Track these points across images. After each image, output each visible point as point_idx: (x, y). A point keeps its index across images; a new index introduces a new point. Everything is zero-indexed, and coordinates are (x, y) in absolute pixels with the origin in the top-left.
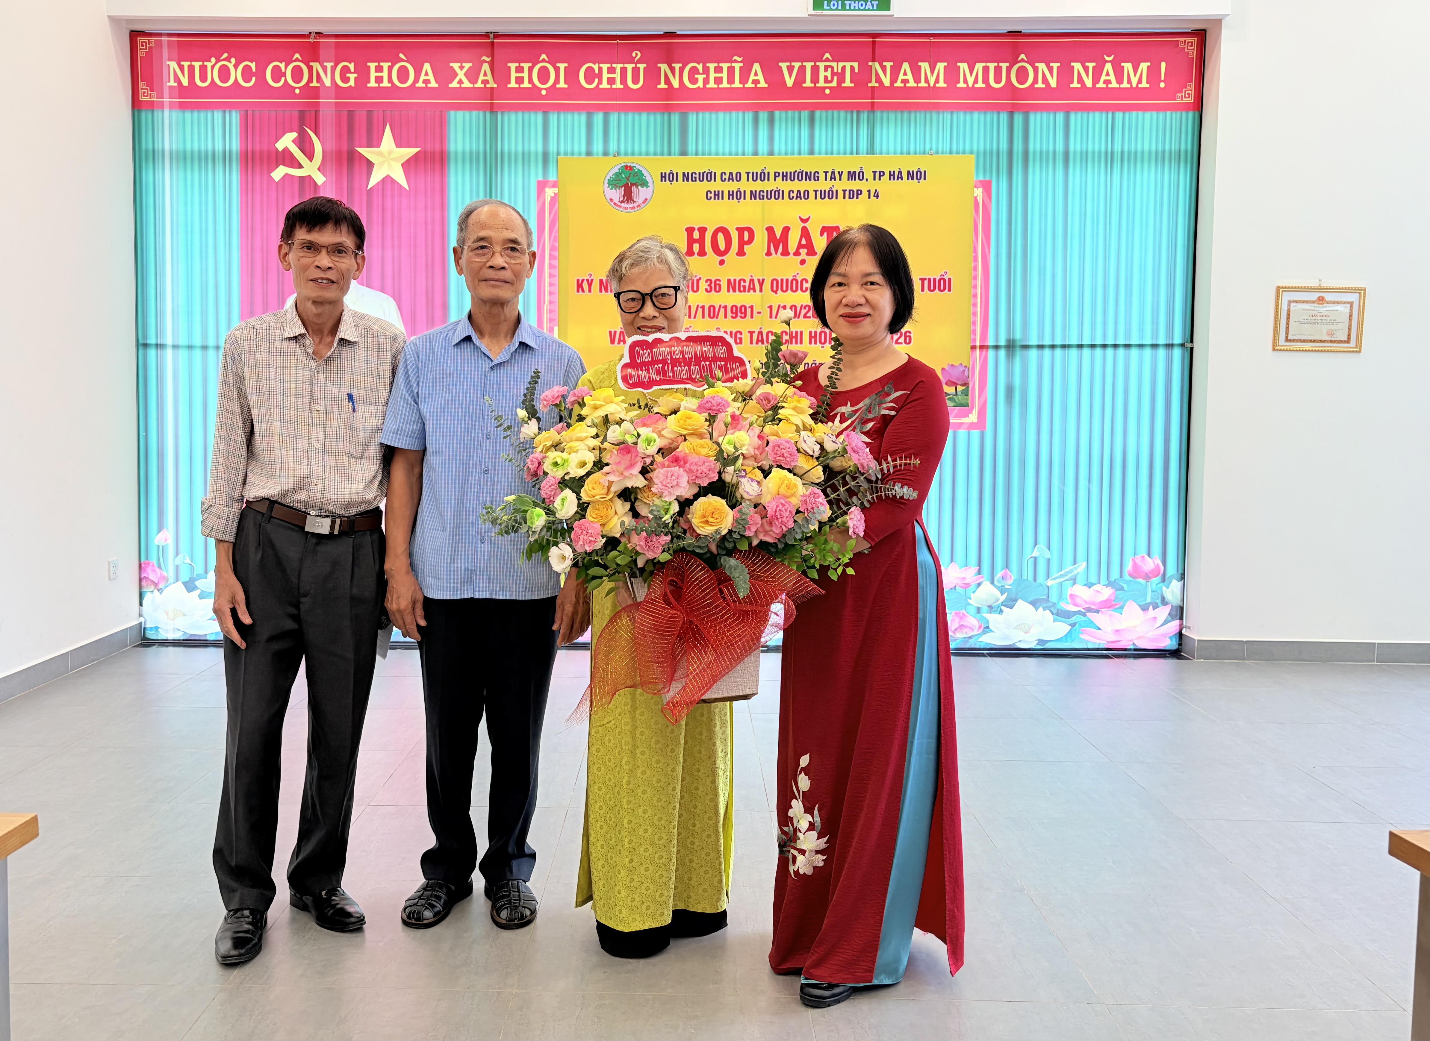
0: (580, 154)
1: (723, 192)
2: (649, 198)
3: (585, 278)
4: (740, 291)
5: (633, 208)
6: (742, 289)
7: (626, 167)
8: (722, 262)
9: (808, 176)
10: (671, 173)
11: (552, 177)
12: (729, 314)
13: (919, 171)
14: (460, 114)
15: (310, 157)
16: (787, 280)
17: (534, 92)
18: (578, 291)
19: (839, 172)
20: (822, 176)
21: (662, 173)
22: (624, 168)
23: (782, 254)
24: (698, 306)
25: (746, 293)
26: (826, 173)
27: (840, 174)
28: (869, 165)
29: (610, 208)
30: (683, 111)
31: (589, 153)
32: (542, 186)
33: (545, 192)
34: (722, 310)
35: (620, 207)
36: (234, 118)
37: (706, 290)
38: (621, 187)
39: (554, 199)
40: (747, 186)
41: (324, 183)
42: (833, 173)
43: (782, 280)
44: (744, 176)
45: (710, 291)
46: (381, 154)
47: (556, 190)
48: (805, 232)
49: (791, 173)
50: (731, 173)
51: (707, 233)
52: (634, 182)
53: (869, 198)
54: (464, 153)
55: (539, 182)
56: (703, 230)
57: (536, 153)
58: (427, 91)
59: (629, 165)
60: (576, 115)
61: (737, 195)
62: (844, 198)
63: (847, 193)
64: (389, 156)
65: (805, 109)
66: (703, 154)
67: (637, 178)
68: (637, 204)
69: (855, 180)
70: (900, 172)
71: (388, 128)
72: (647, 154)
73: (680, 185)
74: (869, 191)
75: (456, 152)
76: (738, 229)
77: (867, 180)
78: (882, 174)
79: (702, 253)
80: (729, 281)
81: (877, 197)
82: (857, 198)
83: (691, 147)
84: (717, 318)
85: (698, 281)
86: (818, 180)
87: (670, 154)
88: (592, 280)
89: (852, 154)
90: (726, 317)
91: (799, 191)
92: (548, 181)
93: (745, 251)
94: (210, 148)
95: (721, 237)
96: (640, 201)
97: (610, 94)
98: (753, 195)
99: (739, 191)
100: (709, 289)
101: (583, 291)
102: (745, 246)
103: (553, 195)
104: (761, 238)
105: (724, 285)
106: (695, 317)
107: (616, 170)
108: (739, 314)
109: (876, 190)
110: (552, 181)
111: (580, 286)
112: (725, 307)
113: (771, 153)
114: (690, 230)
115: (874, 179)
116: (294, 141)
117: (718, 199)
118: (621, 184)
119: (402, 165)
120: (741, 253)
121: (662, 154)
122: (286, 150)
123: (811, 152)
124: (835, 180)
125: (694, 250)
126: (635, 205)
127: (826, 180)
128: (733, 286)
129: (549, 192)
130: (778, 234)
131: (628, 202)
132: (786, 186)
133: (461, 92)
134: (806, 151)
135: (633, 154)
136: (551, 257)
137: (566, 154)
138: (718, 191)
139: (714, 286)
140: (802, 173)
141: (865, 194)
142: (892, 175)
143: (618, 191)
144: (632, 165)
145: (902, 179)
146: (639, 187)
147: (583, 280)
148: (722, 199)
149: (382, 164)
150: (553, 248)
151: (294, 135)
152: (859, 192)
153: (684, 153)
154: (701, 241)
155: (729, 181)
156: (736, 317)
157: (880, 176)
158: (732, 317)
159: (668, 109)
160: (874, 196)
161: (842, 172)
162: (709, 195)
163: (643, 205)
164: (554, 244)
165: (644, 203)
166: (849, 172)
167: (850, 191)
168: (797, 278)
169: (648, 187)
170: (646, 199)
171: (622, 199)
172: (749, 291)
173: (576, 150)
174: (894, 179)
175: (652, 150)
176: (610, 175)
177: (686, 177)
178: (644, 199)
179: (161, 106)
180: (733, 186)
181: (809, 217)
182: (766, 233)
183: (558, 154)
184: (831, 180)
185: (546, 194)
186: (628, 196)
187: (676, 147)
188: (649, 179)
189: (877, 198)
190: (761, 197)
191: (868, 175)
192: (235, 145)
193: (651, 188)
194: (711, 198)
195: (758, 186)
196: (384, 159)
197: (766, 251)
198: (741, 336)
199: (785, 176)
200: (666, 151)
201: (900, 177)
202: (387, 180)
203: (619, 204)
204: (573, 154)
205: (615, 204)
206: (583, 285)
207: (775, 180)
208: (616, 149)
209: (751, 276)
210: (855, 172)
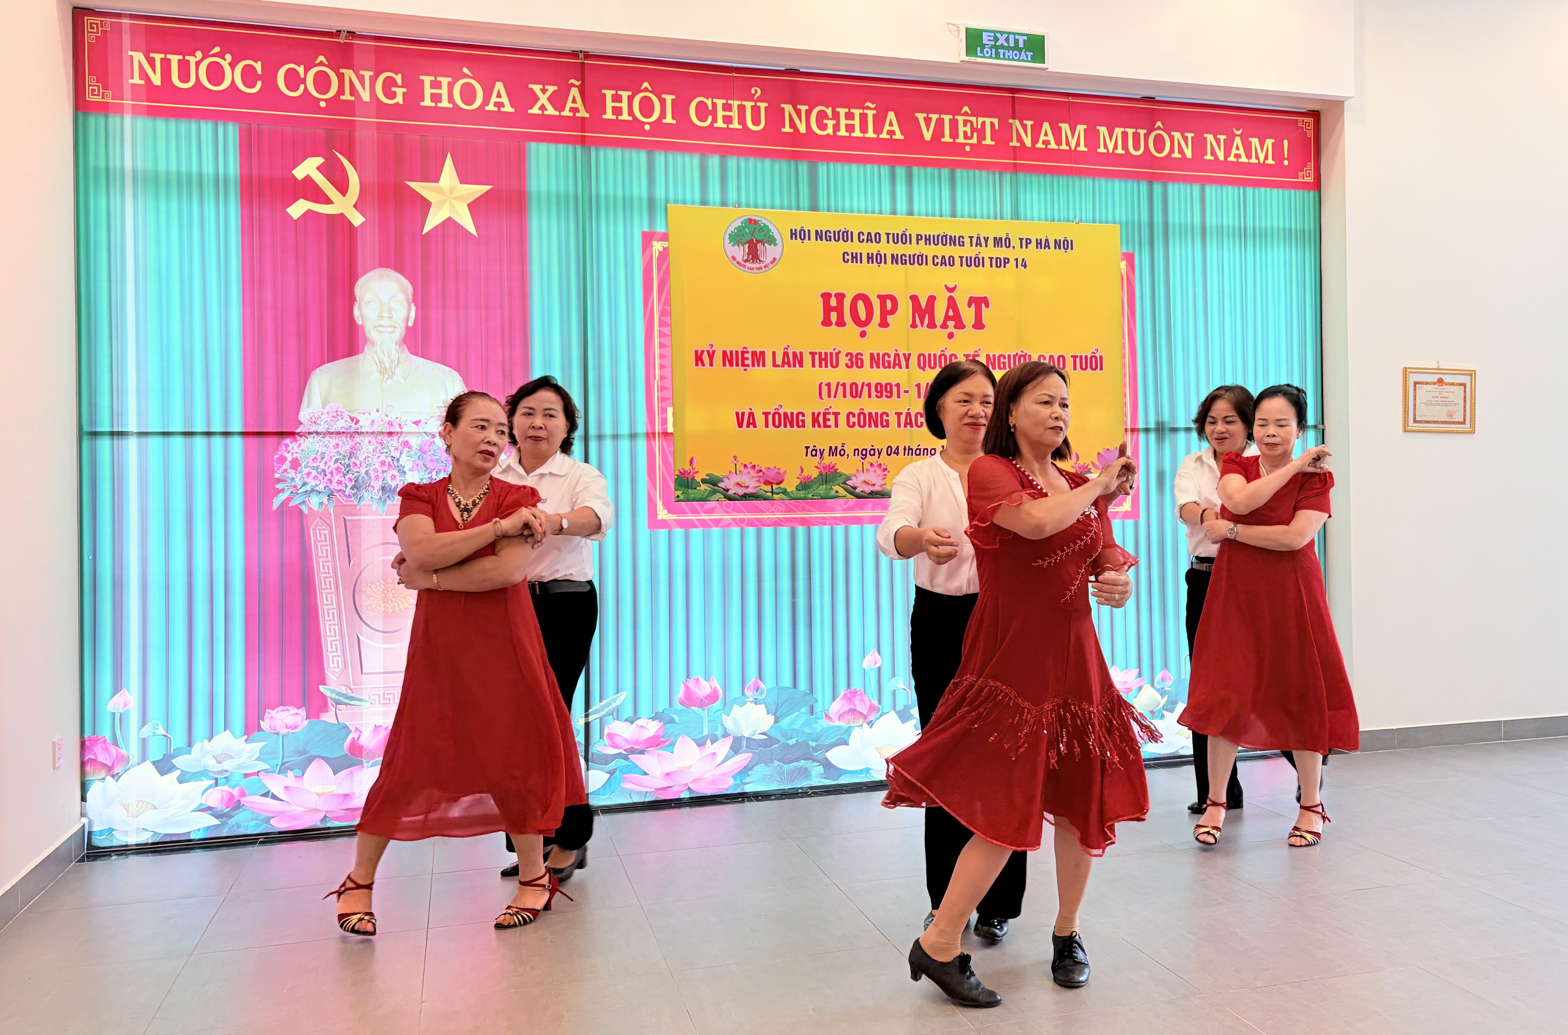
0: (693, 203)
1: (861, 254)
2: (778, 258)
3: (705, 349)
4: (885, 367)
5: (760, 268)
6: (886, 365)
7: (750, 220)
8: (863, 334)
9: (954, 241)
10: (802, 230)
11: (660, 228)
12: (873, 393)
13: (1066, 240)
14: (543, 147)
15: (343, 190)
16: (935, 355)
17: (635, 126)
18: (697, 365)
19: (984, 238)
20: (967, 241)
21: (791, 230)
22: (747, 221)
23: (928, 326)
24: (838, 383)
25: (891, 369)
26: (971, 238)
27: (986, 240)
28: (1016, 230)
29: (732, 266)
30: (813, 159)
31: (704, 202)
32: (648, 238)
33: (652, 246)
34: (866, 388)
35: (744, 266)
36: (231, 132)
37: (847, 365)
38: (745, 243)
39: (664, 255)
40: (888, 249)
41: (363, 224)
42: (978, 238)
43: (929, 355)
44: (884, 238)
45: (852, 367)
46: (440, 191)
47: (666, 244)
48: (952, 304)
49: (934, 236)
50: (869, 234)
51: (845, 300)
52: (759, 238)
53: (1017, 267)
54: (549, 194)
55: (644, 234)
56: (840, 297)
57: (640, 199)
58: (499, 117)
59: (753, 218)
60: (687, 157)
61: (876, 259)
62: (991, 266)
63: (994, 261)
64: (451, 192)
65: (945, 166)
66: (836, 210)
67: (763, 234)
68: (765, 264)
69: (1002, 247)
70: (1047, 240)
71: (449, 160)
72: (772, 207)
73: (812, 243)
74: (1016, 260)
75: (539, 193)
76: (879, 297)
77: (1014, 247)
78: (1028, 241)
79: (841, 323)
80: (872, 355)
81: (1025, 266)
82: (1005, 267)
83: (822, 203)
84: (860, 397)
85: (838, 354)
86: (963, 245)
87: (798, 208)
88: (714, 352)
89: (996, 218)
90: (870, 396)
91: (943, 257)
92: (655, 233)
93: (888, 321)
94: (195, 169)
95: (861, 305)
96: (768, 260)
97: (727, 134)
98: (895, 259)
99: (879, 254)
100: (850, 365)
101: (703, 365)
102: (888, 317)
103: (661, 249)
104: (905, 308)
105: (867, 359)
106: (835, 397)
107: (738, 223)
108: (884, 393)
109: (1023, 259)
110: (660, 233)
111: (699, 359)
112: (869, 385)
113: (911, 213)
114: (826, 297)
115: (1021, 247)
116: (319, 168)
117: (857, 262)
118: (744, 240)
119: (469, 205)
120: (884, 324)
121: (790, 208)
122: (308, 178)
123: (954, 215)
124: (981, 246)
125: (832, 320)
126: (762, 265)
127: (971, 245)
128: (877, 361)
129: (657, 246)
130: (923, 303)
131: (753, 262)
132: (930, 251)
133: (543, 120)
134: (948, 213)
135: (756, 206)
136: (662, 324)
137: (676, 201)
138: (856, 253)
139: (856, 361)
140: (946, 236)
141: (1012, 263)
142: (1039, 243)
143: (741, 248)
144: (757, 219)
145: (1049, 248)
146: (766, 245)
147: (702, 352)
148: (861, 262)
149: (441, 203)
150: (664, 313)
151: (320, 160)
152: (1007, 261)
153: (814, 208)
154: (839, 309)
155: (867, 242)
156: (881, 397)
157: (1027, 244)
158: (877, 396)
159: (795, 156)
160: (1022, 266)
161: (988, 238)
162: (847, 257)
163: (771, 266)
164: (666, 308)
165: (772, 263)
166: (995, 239)
167: (997, 258)
168: (946, 353)
169: (776, 244)
170: (775, 259)
171: (746, 258)
172: (894, 367)
173: (688, 197)
174: (1041, 248)
175: (777, 202)
176: (732, 228)
177: (819, 235)
178: (771, 259)
179: (119, 110)
180: (872, 248)
181: (956, 286)
182: (910, 302)
183: (667, 201)
184: (976, 246)
185: (654, 248)
186: (753, 255)
187: (805, 200)
188: (776, 235)
189: (1025, 268)
190: (904, 262)
191: (1015, 242)
192: (233, 168)
193: (780, 246)
194: (848, 260)
195: (900, 249)
196: (444, 198)
197: (911, 323)
198: (887, 418)
199: (928, 240)
200: (794, 204)
201: (1047, 246)
202: (449, 224)
203: (743, 263)
204: (684, 202)
205: (738, 263)
206: (703, 357)
207: (918, 243)
208: (735, 198)
209: (896, 350)
210: (1001, 239)
